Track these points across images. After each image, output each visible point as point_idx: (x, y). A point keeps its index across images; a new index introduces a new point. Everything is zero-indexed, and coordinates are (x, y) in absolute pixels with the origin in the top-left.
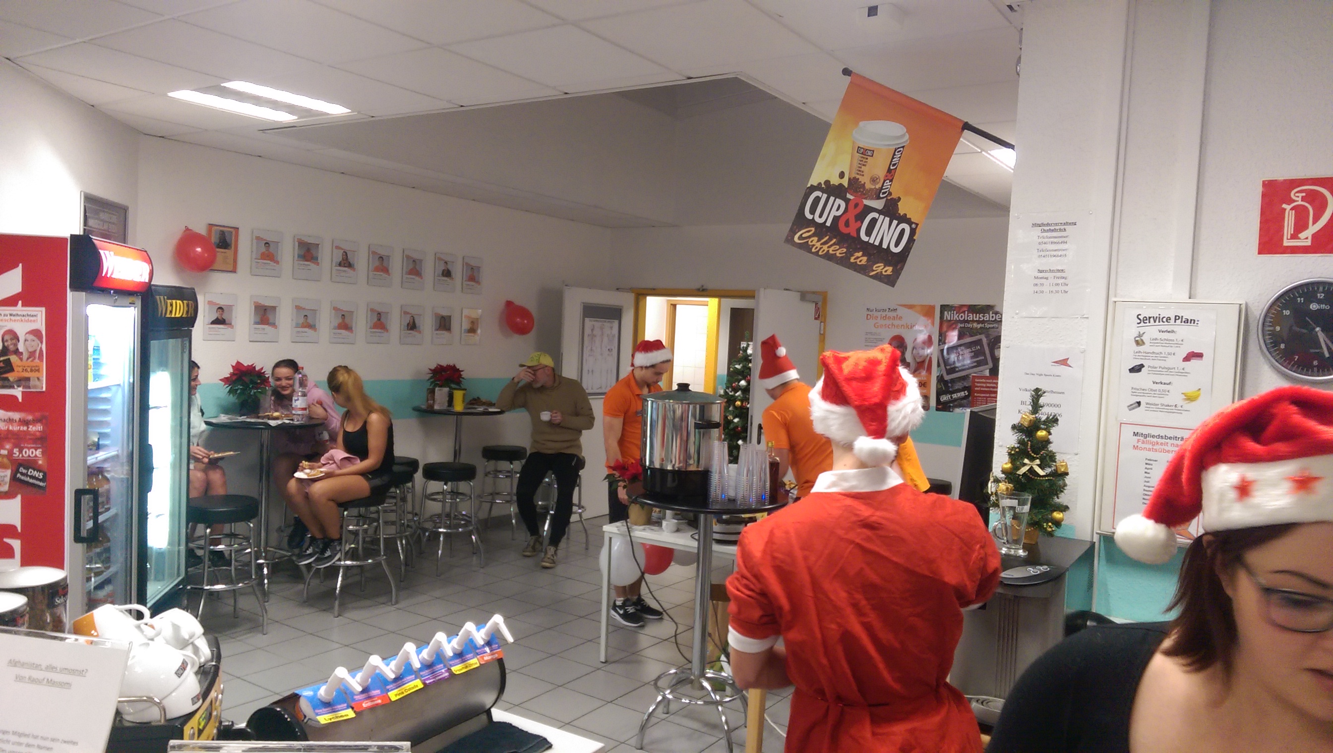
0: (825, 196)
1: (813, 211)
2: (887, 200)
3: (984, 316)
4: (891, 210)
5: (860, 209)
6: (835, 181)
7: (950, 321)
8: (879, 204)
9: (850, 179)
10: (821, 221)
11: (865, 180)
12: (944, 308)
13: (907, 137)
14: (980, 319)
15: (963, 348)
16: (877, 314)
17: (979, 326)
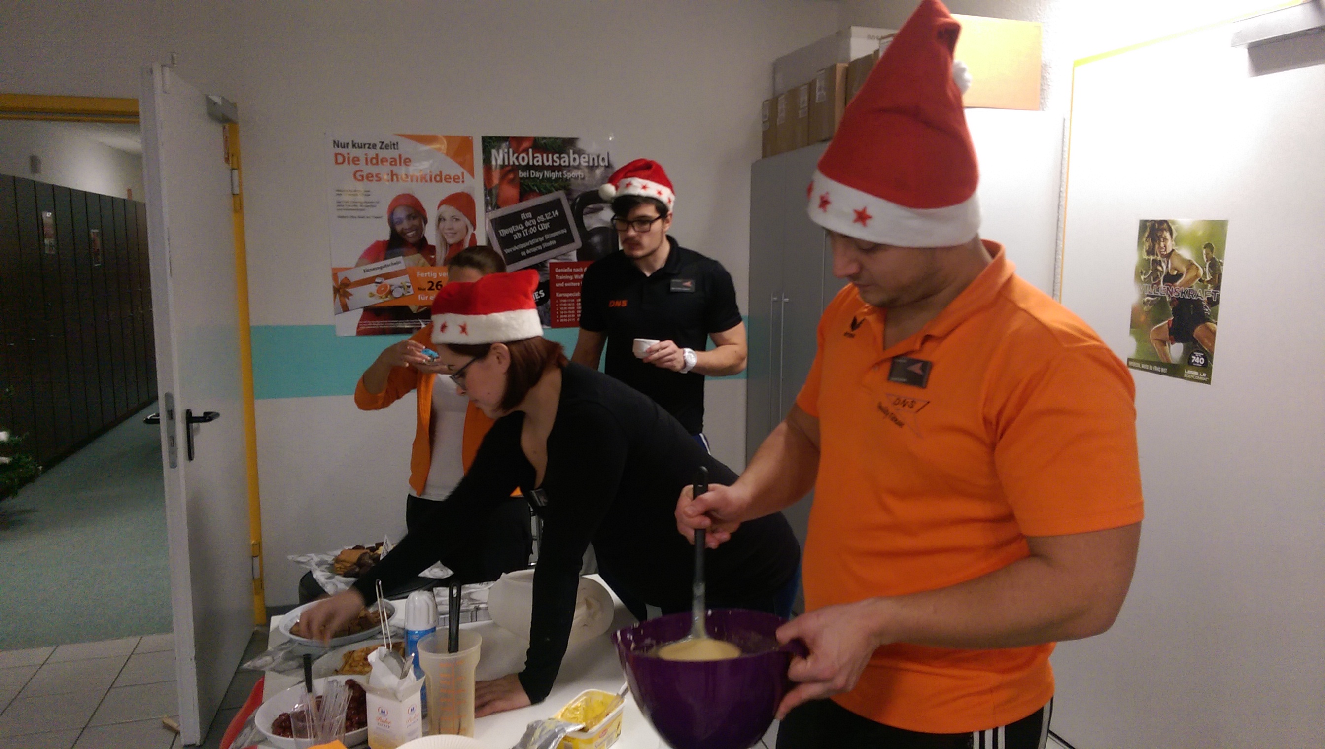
3: (560, 158)
7: (504, 165)
12: (490, 143)
14: (555, 164)
15: (529, 215)
16: (355, 152)
17: (554, 175)
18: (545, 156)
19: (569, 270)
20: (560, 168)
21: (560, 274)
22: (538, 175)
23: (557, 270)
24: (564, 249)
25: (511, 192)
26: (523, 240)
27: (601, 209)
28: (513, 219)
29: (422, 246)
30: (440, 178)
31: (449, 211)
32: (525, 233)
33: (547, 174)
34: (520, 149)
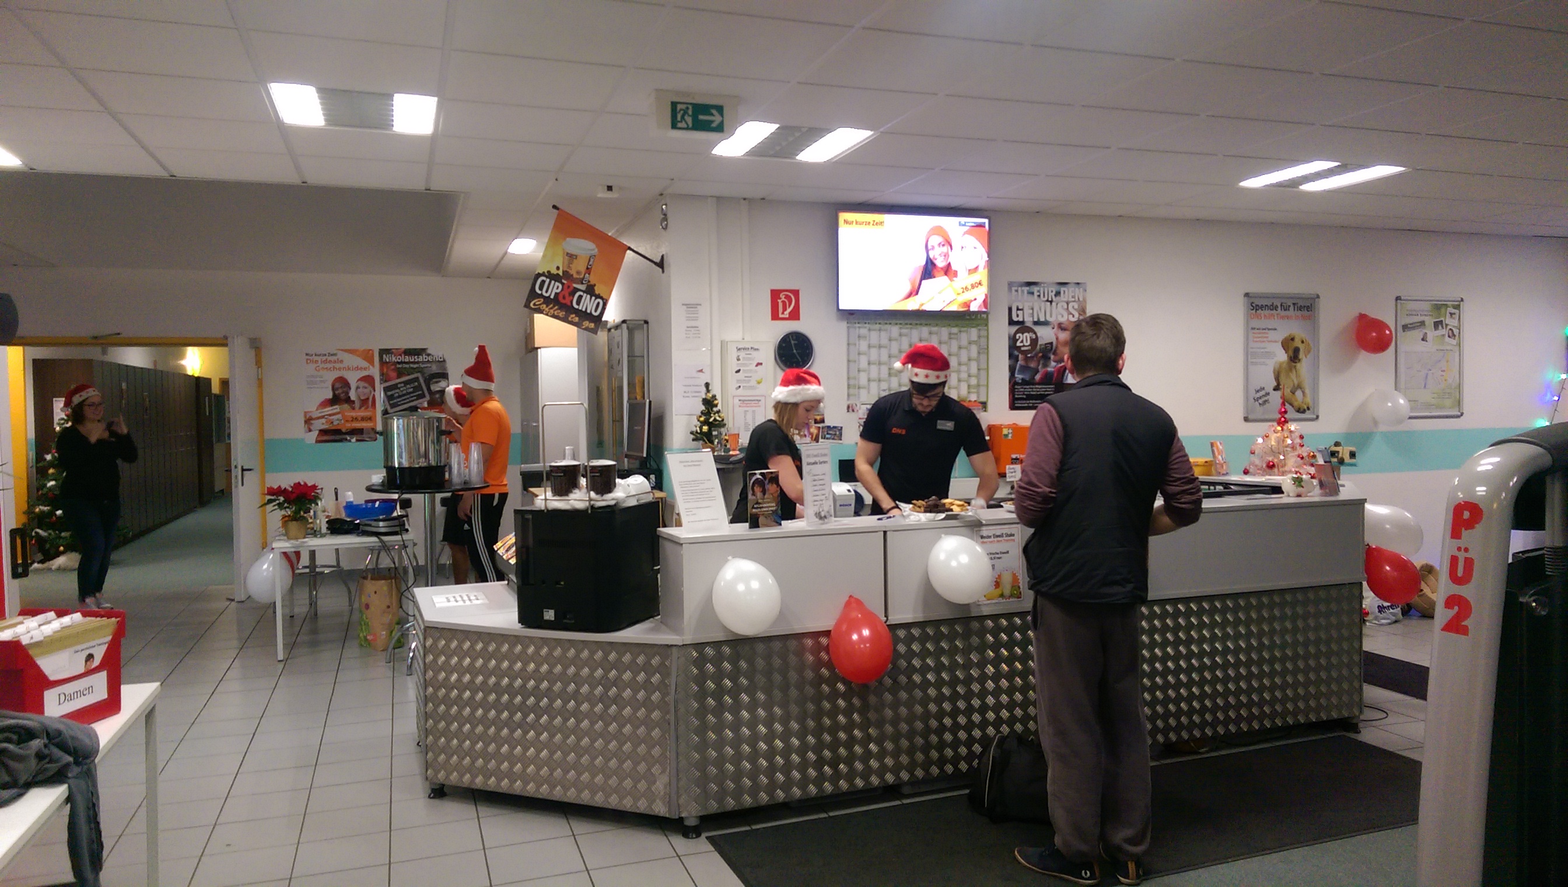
0: (548, 280)
1: (541, 288)
2: (588, 286)
3: (418, 358)
4: (590, 291)
5: (571, 288)
6: (554, 271)
7: (389, 362)
8: (583, 287)
9: (563, 272)
10: (547, 295)
11: (573, 272)
12: (383, 352)
13: (596, 250)
14: (416, 360)
15: (403, 385)
16: (317, 358)
17: (415, 366)
20: (418, 363)
22: (407, 366)
24: (420, 401)
25: (393, 374)
26: (400, 396)
27: (440, 381)
28: (395, 387)
29: (348, 400)
30: (357, 368)
31: (362, 384)
32: (401, 394)
33: (412, 365)
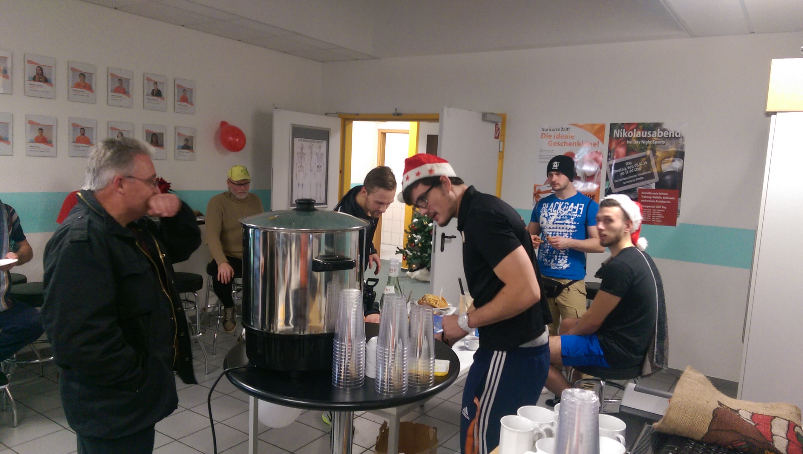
3: (651, 134)
7: (620, 138)
12: (613, 126)
14: (648, 136)
15: (630, 163)
16: (550, 133)
17: (647, 143)
18: (643, 132)
19: (650, 193)
20: (651, 139)
21: (644, 195)
22: (638, 142)
23: (643, 193)
24: (647, 182)
25: (622, 151)
27: (676, 161)
28: (622, 165)
32: (627, 172)
33: (644, 142)
34: (630, 129)
